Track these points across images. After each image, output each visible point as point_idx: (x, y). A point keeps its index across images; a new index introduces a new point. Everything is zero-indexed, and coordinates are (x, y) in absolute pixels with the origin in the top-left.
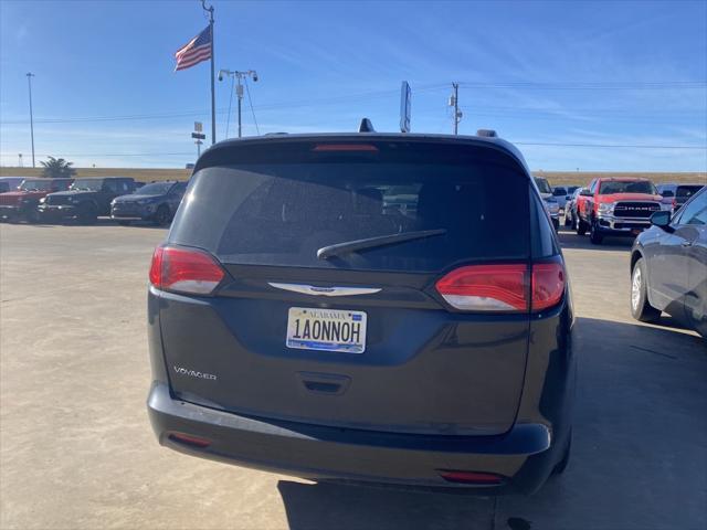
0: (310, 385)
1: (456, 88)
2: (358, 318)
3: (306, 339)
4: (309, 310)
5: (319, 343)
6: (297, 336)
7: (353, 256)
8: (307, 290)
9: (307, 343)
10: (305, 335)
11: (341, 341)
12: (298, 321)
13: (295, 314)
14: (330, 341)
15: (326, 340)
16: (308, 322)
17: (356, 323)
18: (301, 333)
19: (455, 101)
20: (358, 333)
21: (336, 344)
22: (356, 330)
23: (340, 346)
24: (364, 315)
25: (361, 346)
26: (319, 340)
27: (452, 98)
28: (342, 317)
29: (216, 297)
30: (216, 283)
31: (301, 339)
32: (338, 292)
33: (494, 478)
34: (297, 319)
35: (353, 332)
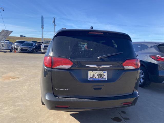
0: (95, 89)
1: (54, 19)
2: (105, 72)
3: (93, 78)
4: (93, 71)
5: (96, 79)
6: (91, 77)
7: (105, 58)
8: (95, 66)
9: (93, 79)
10: (93, 77)
11: (101, 78)
12: (91, 74)
13: (90, 72)
14: (99, 78)
15: (98, 78)
16: (93, 74)
17: (104, 73)
18: (92, 77)
19: (54, 22)
20: (105, 76)
21: (100, 79)
22: (104, 75)
23: (101, 79)
24: (106, 72)
25: (106, 79)
26: (96, 78)
27: (54, 21)
28: (101, 72)
29: (71, 69)
30: (71, 66)
31: (92, 78)
32: (103, 66)
33: (131, 103)
34: (91, 73)
35: (104, 76)
